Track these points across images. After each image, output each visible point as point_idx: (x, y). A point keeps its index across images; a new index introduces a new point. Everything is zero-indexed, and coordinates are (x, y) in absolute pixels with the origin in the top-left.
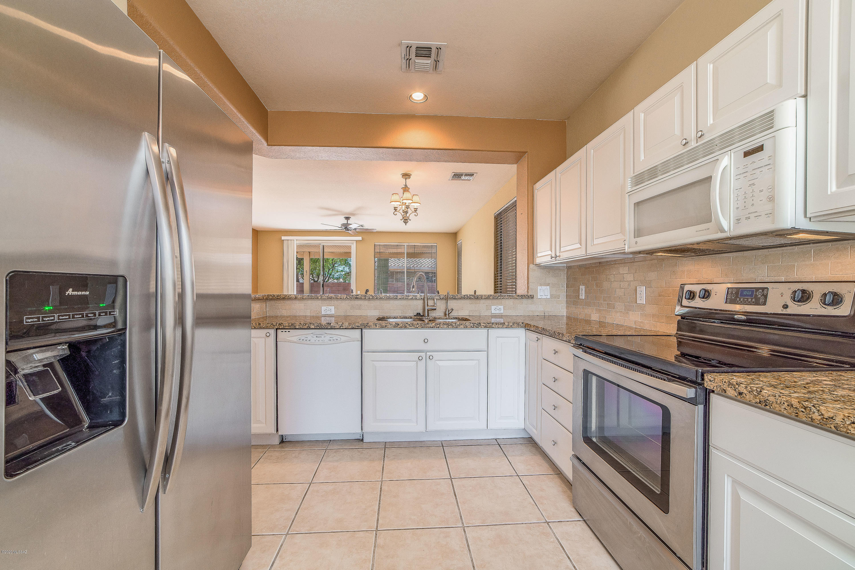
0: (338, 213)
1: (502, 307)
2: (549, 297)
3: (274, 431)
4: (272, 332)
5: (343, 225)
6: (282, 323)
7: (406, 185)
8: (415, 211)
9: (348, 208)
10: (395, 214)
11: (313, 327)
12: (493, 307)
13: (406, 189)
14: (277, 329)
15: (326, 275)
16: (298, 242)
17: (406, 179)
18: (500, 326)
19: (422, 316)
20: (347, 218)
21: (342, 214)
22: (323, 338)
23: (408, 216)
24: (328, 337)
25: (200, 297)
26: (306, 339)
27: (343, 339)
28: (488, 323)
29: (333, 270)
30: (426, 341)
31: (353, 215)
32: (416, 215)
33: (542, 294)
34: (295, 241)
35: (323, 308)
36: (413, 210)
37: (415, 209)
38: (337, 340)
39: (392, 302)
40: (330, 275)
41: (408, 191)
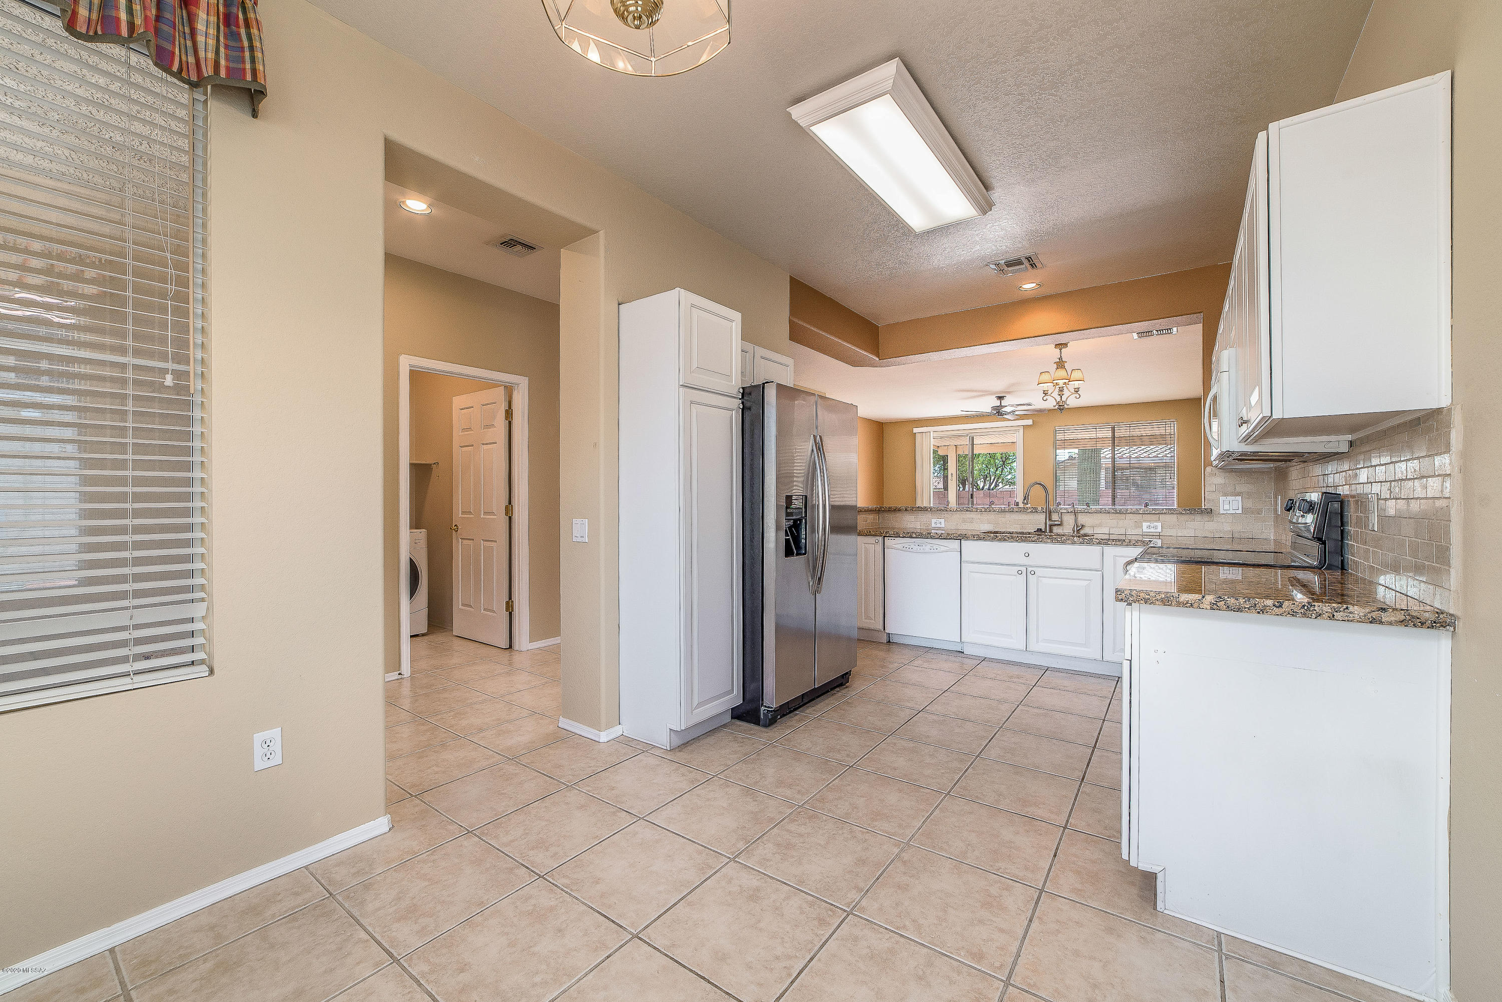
0: (982, 393)
1: (1159, 525)
2: (1240, 511)
3: (881, 628)
4: (880, 539)
5: (994, 408)
6: (888, 532)
7: (1060, 358)
8: (1077, 392)
9: (999, 386)
10: (1045, 399)
11: (914, 536)
12: (1145, 525)
13: (1060, 364)
14: (884, 537)
15: (993, 478)
16: (936, 434)
17: (1061, 349)
18: (1118, 543)
19: (1043, 532)
20: (1000, 398)
21: (992, 394)
22: (924, 547)
23: (1064, 399)
24: (929, 547)
25: (833, 508)
26: (909, 547)
27: (943, 549)
28: (1102, 539)
29: (1003, 469)
30: (1027, 555)
31: (1009, 393)
32: (1078, 397)
33: (1227, 507)
34: (932, 433)
35: (934, 521)
36: (1073, 391)
37: (1076, 390)
38: (937, 549)
39: (1008, 515)
40: (998, 478)
41: (1063, 367)
